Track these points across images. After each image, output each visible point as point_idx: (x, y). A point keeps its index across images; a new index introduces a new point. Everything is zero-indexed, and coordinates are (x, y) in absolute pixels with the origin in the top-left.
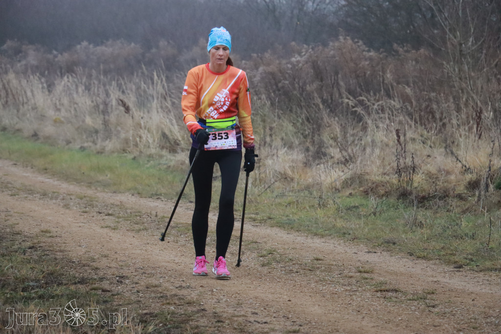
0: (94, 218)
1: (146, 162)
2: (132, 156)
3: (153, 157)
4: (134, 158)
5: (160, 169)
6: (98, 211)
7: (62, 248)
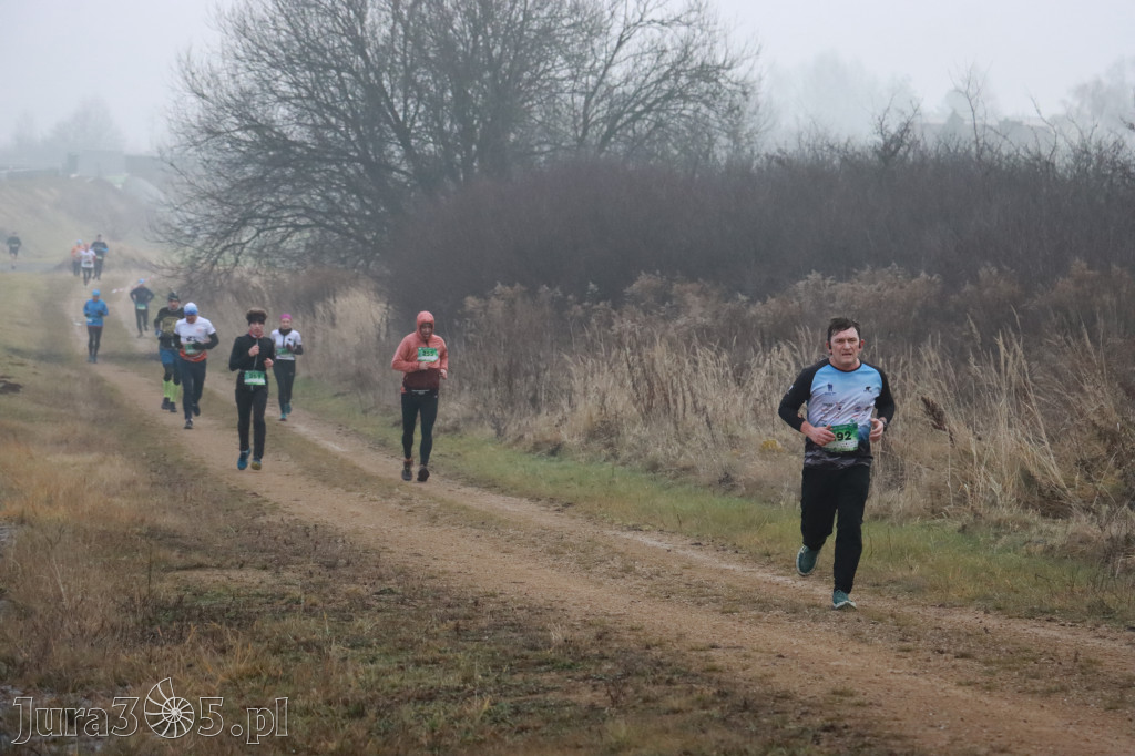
0: (932, 664)
1: (992, 538)
2: (958, 524)
3: (1007, 527)
4: (963, 529)
5: (1029, 554)
6: (933, 646)
7: (897, 731)
